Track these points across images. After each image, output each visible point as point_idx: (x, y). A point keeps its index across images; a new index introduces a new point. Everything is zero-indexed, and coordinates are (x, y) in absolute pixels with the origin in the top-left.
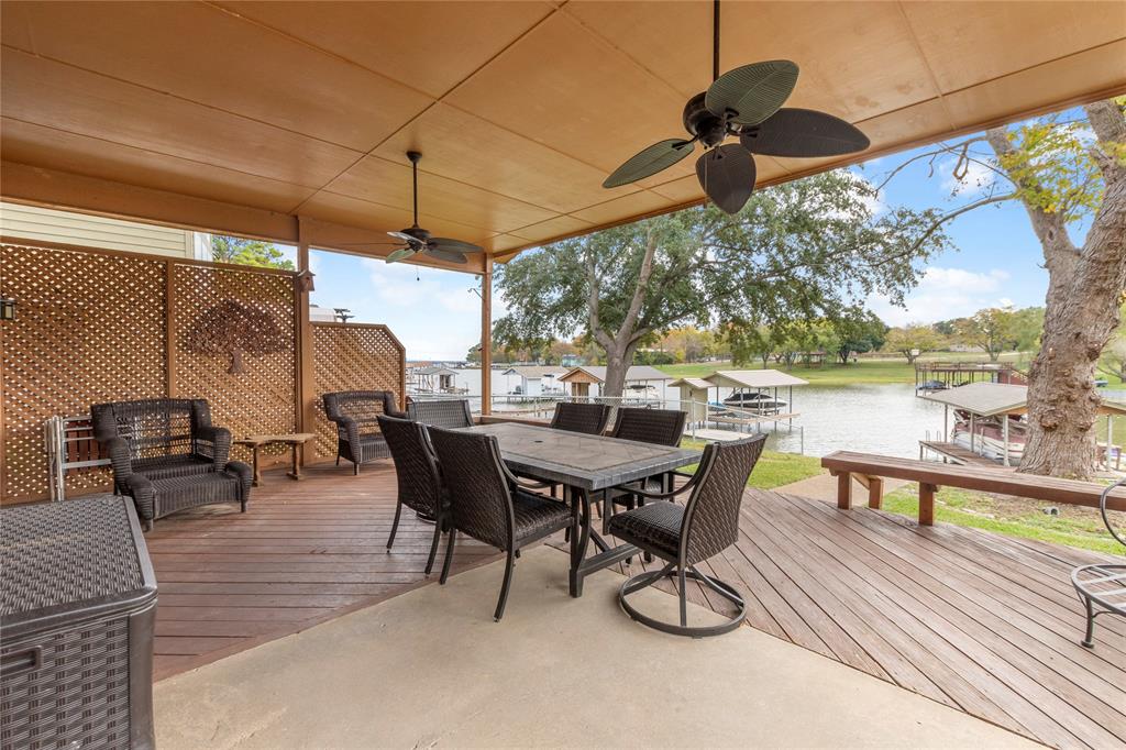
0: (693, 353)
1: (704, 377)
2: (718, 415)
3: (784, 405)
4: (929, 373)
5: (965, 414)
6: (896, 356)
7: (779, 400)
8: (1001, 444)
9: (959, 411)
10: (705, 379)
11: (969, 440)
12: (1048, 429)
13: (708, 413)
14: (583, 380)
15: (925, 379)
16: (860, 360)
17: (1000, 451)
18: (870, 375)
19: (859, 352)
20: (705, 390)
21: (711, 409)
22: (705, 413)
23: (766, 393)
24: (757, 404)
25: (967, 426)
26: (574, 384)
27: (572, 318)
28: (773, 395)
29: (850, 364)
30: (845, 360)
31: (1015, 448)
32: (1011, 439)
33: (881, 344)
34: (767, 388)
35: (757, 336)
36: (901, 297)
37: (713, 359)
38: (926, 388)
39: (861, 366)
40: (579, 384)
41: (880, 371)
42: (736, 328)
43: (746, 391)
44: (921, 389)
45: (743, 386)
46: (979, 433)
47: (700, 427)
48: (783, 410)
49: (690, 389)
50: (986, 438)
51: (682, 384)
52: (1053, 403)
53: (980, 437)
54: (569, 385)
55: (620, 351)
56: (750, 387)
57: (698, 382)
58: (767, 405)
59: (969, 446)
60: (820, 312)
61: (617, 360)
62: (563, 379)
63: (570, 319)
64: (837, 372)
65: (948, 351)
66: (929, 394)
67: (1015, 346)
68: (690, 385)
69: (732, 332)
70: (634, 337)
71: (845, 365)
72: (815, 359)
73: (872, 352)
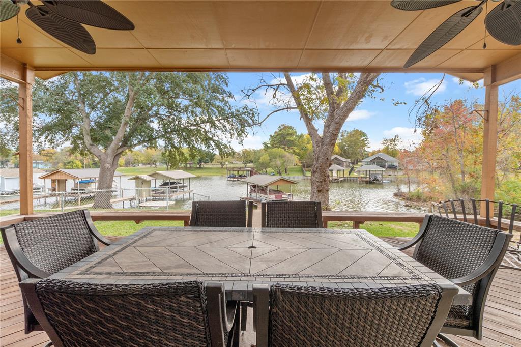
0: (129, 162)
1: (149, 174)
2: (156, 194)
3: (187, 186)
4: (232, 171)
5: (254, 186)
6: (217, 165)
7: (185, 185)
8: (266, 196)
9: (252, 185)
10: (149, 176)
11: (256, 196)
12: (319, 191)
13: (151, 193)
14: (63, 178)
15: (229, 174)
16: (205, 166)
17: (266, 199)
18: (210, 172)
19: (205, 163)
20: (150, 181)
21: (153, 191)
22: (150, 192)
23: (179, 182)
24: (176, 187)
25: (254, 191)
26: (53, 181)
27: (61, 136)
28: (182, 182)
29: (202, 168)
30: (200, 166)
31: (270, 197)
32: (270, 194)
34: (180, 179)
35: (182, 154)
36: (242, 142)
37: (141, 165)
38: (230, 177)
39: (206, 168)
40: (58, 180)
41: (212, 171)
42: (172, 150)
43: (172, 181)
45: (170, 178)
46: (259, 193)
47: (147, 201)
48: (186, 189)
49: (141, 181)
50: (261, 195)
51: (137, 178)
52: (321, 182)
54: (49, 182)
55: (110, 160)
56: (173, 179)
57: (146, 177)
58: (180, 187)
59: (256, 198)
60: (213, 144)
61: (108, 166)
62: (44, 178)
63: (59, 137)
64: (197, 171)
65: (232, 163)
66: (232, 179)
67: (252, 162)
68: (142, 179)
69: (170, 151)
70: (119, 152)
71: (200, 168)
72: (189, 166)
73: (210, 163)
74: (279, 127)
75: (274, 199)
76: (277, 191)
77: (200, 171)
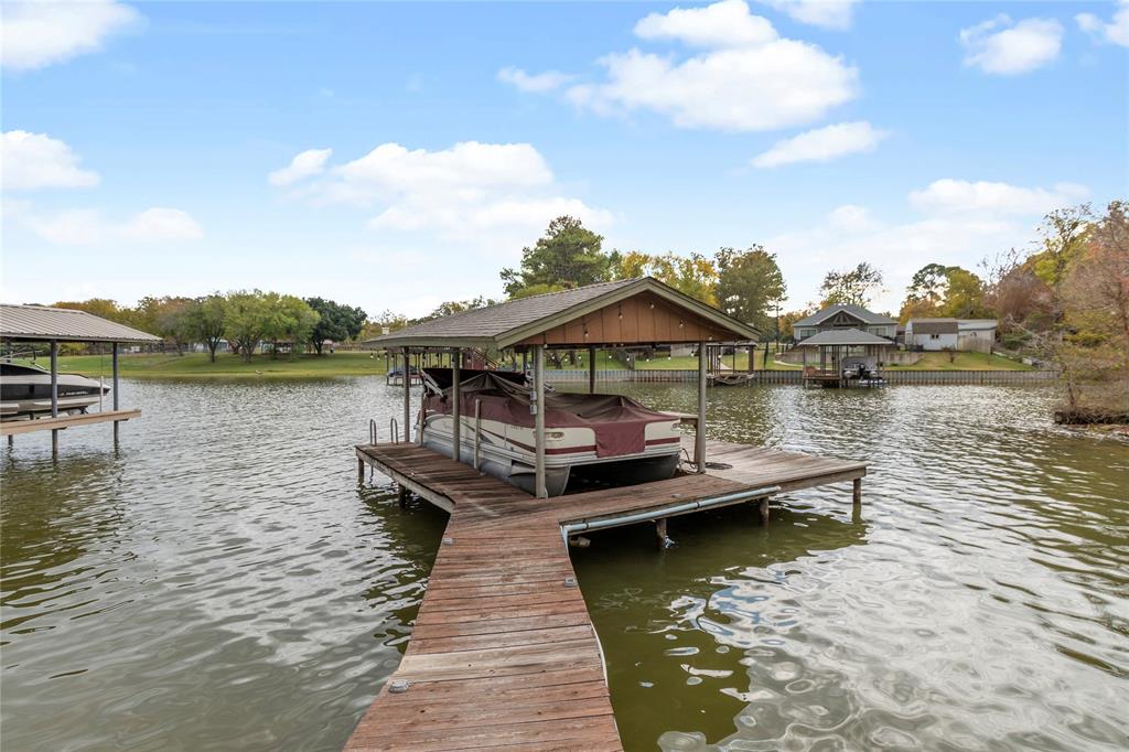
5: (442, 376)
8: (525, 435)
11: (450, 433)
15: (395, 365)
17: (520, 454)
18: (346, 367)
25: (444, 399)
29: (325, 355)
30: (319, 350)
31: (557, 444)
33: (357, 331)
41: (354, 363)
44: (392, 375)
46: (470, 413)
50: (487, 424)
53: (473, 421)
59: (449, 447)
64: (310, 364)
71: (320, 356)
72: (285, 350)
73: (348, 340)
74: (553, 225)
75: (589, 458)
76: (592, 397)
77: (317, 363)
